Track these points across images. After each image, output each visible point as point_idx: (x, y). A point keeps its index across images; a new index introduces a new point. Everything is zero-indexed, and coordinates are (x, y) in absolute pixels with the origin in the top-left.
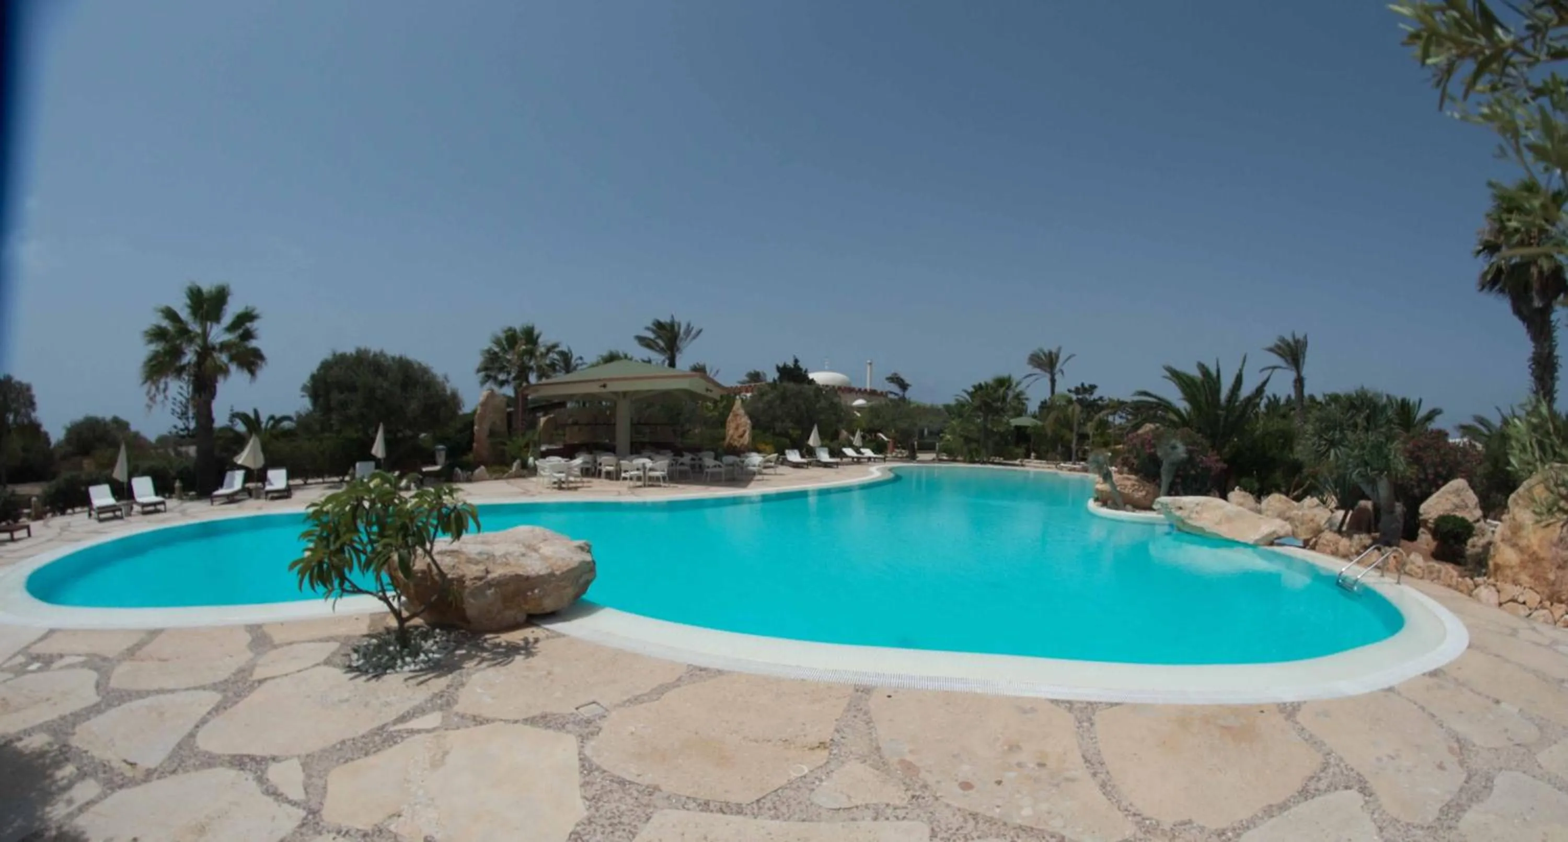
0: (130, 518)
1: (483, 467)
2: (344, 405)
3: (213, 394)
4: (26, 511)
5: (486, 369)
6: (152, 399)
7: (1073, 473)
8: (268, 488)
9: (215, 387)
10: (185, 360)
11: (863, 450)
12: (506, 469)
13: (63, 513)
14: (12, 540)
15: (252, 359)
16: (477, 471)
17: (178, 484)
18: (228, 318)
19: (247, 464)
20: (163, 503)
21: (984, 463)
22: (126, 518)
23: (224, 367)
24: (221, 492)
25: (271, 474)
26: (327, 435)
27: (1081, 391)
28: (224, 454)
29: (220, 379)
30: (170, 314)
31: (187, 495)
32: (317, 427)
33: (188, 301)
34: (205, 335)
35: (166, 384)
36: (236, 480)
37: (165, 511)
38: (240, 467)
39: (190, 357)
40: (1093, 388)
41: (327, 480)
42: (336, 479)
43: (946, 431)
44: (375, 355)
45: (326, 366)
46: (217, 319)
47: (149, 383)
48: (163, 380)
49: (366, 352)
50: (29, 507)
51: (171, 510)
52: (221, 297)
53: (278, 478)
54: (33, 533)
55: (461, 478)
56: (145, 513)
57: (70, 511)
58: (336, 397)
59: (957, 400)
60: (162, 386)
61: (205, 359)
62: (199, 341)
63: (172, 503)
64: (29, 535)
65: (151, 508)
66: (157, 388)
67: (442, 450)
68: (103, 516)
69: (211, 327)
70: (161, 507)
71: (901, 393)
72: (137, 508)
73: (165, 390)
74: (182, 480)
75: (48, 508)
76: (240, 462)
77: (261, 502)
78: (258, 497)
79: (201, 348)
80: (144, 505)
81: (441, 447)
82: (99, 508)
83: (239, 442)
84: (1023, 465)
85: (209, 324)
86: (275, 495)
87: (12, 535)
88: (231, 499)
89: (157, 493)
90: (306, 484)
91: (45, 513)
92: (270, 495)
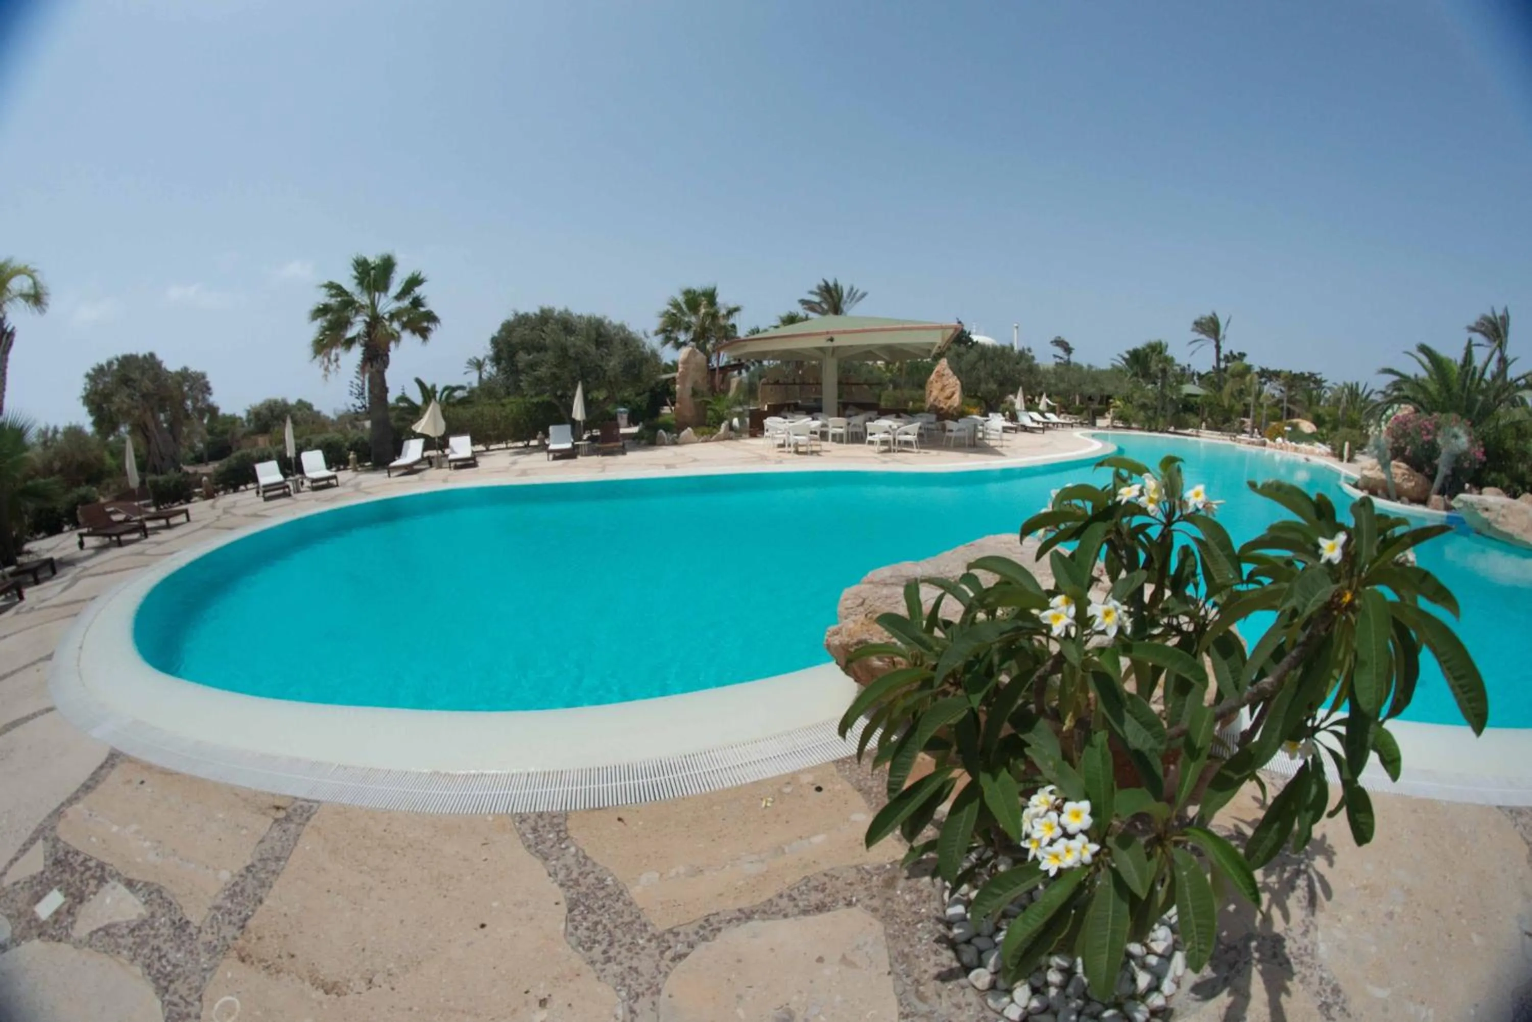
0: (298, 496)
1: (689, 429)
2: (532, 366)
3: (386, 364)
4: (197, 490)
5: (663, 331)
6: (326, 369)
7: (1250, 446)
8: (451, 457)
9: (387, 356)
10: (350, 333)
11: (1047, 415)
12: (715, 430)
13: (236, 490)
14: (169, 527)
15: (425, 324)
16: (684, 434)
17: (352, 456)
18: (395, 287)
19: (426, 432)
20: (335, 477)
21: (1162, 432)
22: (295, 496)
23: (396, 335)
24: (399, 462)
25: (454, 441)
26: (512, 399)
27: (1231, 358)
28: (401, 424)
29: (392, 345)
30: (335, 289)
31: (363, 466)
32: (502, 391)
33: (355, 273)
34: (373, 305)
35: (337, 355)
36: (413, 450)
37: (337, 486)
38: (420, 436)
39: (357, 327)
40: (1242, 355)
41: (510, 445)
42: (520, 444)
43: (1116, 397)
44: (560, 313)
45: (508, 328)
46: (385, 288)
47: (319, 358)
48: (334, 352)
49: (551, 311)
50: (200, 487)
51: (344, 484)
52: (388, 265)
53: (461, 446)
54: (191, 517)
55: (666, 441)
56: (315, 489)
57: (242, 487)
58: (523, 358)
59: (1113, 365)
60: (333, 357)
61: (374, 328)
62: (369, 311)
63: (344, 476)
64: (188, 520)
65: (324, 483)
66: (329, 360)
67: (625, 412)
68: (268, 494)
69: (379, 296)
70: (333, 481)
71: (1066, 357)
72: (307, 483)
73: (337, 360)
74: (357, 451)
75: (221, 486)
76: (419, 430)
77: (445, 472)
78: (440, 467)
79: (371, 317)
80: (314, 481)
81: (622, 409)
82: (265, 486)
83: (415, 412)
84: (1198, 436)
85: (377, 294)
86: (459, 463)
87: (168, 522)
88: (410, 470)
89: (329, 468)
90: (488, 450)
91: (217, 491)
92: (453, 464)
